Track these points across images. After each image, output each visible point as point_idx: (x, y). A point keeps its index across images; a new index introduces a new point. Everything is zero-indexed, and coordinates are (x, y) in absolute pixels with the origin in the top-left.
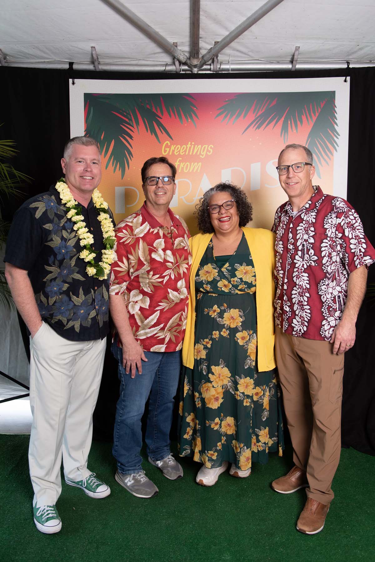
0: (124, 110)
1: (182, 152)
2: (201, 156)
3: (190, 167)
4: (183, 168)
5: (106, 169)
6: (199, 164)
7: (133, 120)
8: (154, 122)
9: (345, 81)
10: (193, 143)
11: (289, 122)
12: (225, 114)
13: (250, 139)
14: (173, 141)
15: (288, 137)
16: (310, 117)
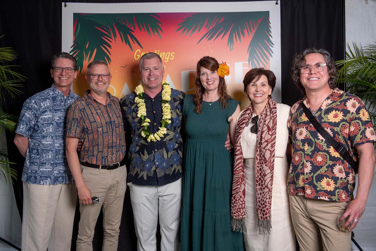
0: (104, 25)
2: (165, 61)
7: (112, 33)
8: (128, 35)
9: (277, 3)
10: (159, 51)
11: (234, 35)
12: (184, 28)
13: (204, 48)
14: (143, 50)
15: (234, 46)
16: (250, 31)
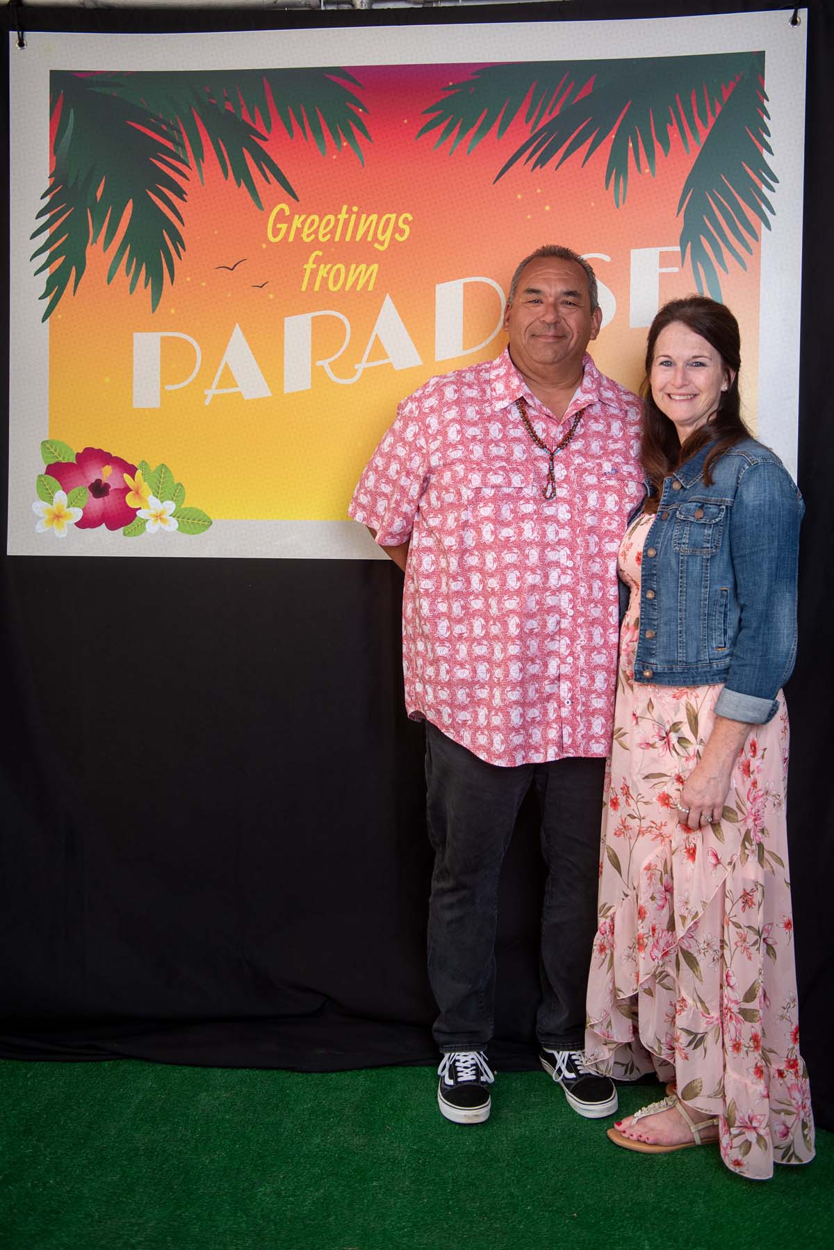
0: (161, 115)
1: (324, 235)
2: (376, 245)
3: (346, 278)
4: (325, 280)
5: (109, 284)
6: (372, 268)
7: (187, 144)
8: (244, 150)
9: (794, 22)
11: (631, 145)
12: (446, 123)
13: (519, 197)
14: (299, 203)
15: (628, 188)
16: (691, 129)
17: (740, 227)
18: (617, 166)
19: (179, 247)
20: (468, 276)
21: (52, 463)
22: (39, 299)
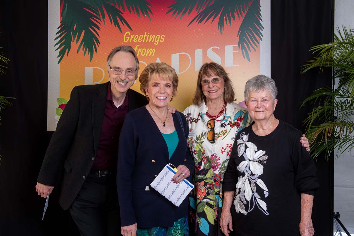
0: (92, 6)
1: (140, 41)
2: (155, 44)
3: (146, 52)
4: (140, 53)
5: (78, 53)
6: (153, 50)
7: (100, 15)
8: (117, 16)
11: (224, 18)
12: (174, 11)
13: (194, 31)
14: (132, 32)
15: (224, 29)
16: (240, 14)
17: (254, 40)
18: (221, 23)
19: (98, 43)
20: (180, 52)
21: (61, 104)
22: (57, 57)
